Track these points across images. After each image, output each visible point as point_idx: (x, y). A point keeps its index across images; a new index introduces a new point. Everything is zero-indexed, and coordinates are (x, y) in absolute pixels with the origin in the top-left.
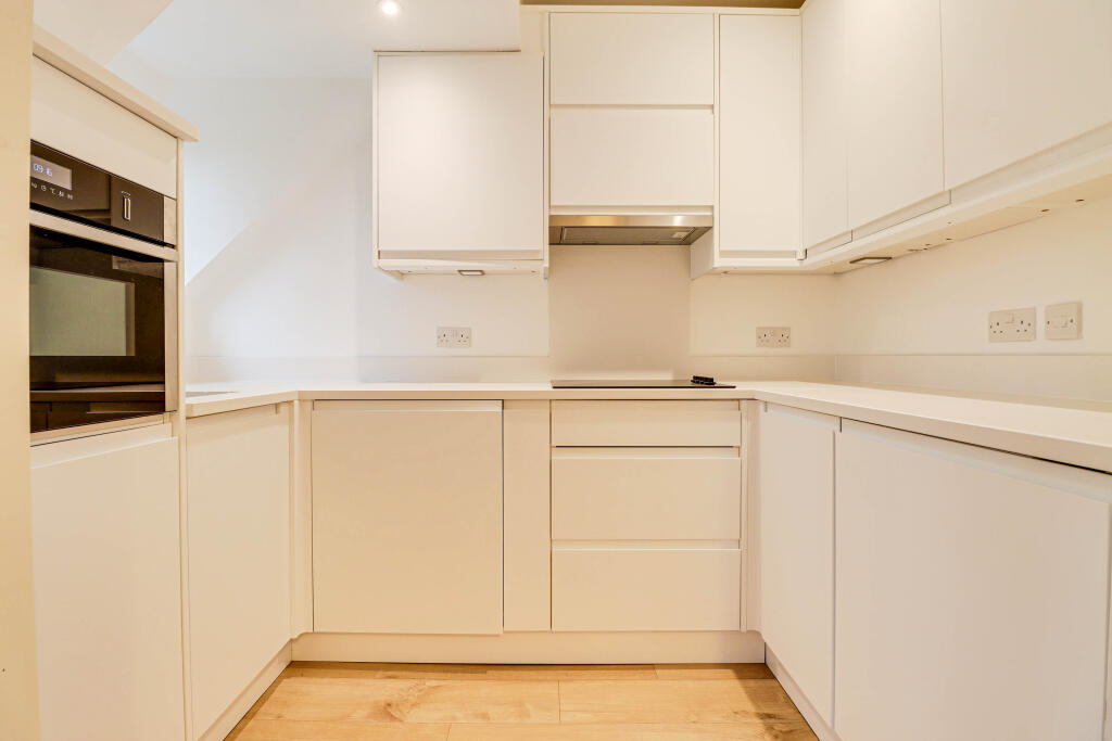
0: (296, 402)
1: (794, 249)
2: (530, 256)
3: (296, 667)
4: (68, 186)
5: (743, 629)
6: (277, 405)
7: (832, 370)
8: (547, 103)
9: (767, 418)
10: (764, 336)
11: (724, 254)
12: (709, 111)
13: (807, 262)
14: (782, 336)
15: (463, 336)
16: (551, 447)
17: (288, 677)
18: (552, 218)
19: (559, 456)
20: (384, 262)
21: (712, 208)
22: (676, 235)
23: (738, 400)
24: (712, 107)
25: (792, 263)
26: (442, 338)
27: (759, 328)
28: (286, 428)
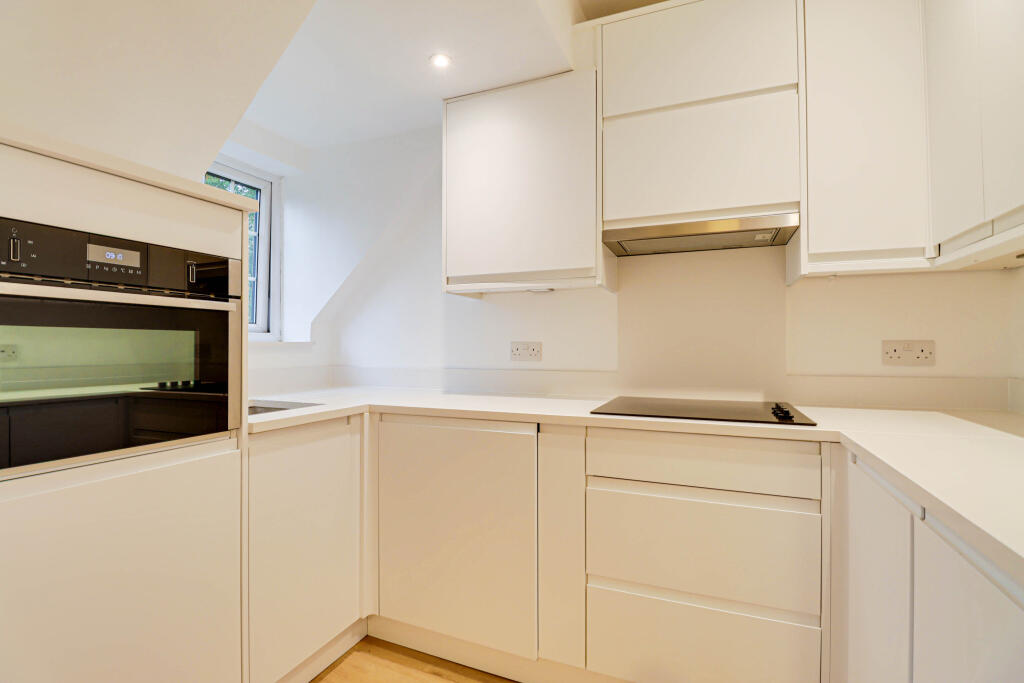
0: (367, 415)
1: (922, 246)
2: (584, 273)
3: (369, 642)
4: (138, 265)
6: (348, 417)
8: (601, 118)
10: (893, 351)
13: (940, 261)
14: (924, 352)
15: (534, 351)
16: (587, 476)
17: (358, 651)
18: (605, 233)
19: (595, 487)
20: (453, 287)
21: (799, 203)
22: (759, 237)
23: (820, 442)
24: (797, 86)
25: (920, 263)
26: (516, 352)
27: (884, 343)
28: (358, 437)
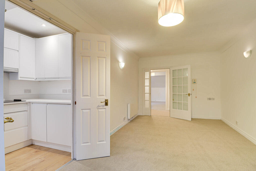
1: (34, 77)
5: (29, 139)
7: (39, 97)
9: (32, 106)
10: (26, 91)
11: (20, 77)
12: (17, 51)
21: (18, 69)
23: (27, 103)
24: (18, 51)
25: (34, 80)
